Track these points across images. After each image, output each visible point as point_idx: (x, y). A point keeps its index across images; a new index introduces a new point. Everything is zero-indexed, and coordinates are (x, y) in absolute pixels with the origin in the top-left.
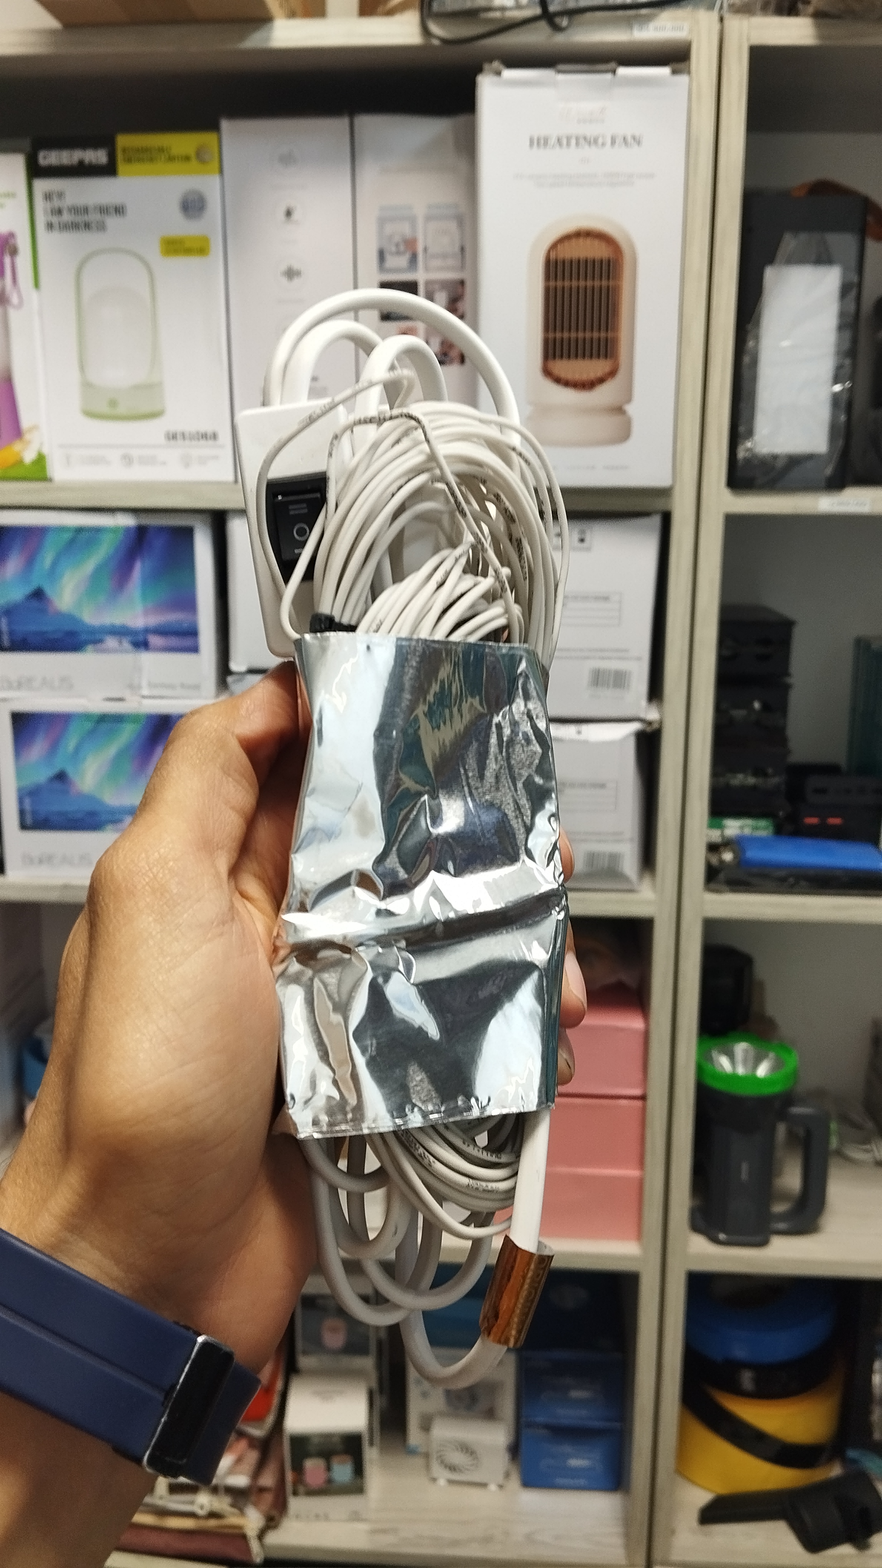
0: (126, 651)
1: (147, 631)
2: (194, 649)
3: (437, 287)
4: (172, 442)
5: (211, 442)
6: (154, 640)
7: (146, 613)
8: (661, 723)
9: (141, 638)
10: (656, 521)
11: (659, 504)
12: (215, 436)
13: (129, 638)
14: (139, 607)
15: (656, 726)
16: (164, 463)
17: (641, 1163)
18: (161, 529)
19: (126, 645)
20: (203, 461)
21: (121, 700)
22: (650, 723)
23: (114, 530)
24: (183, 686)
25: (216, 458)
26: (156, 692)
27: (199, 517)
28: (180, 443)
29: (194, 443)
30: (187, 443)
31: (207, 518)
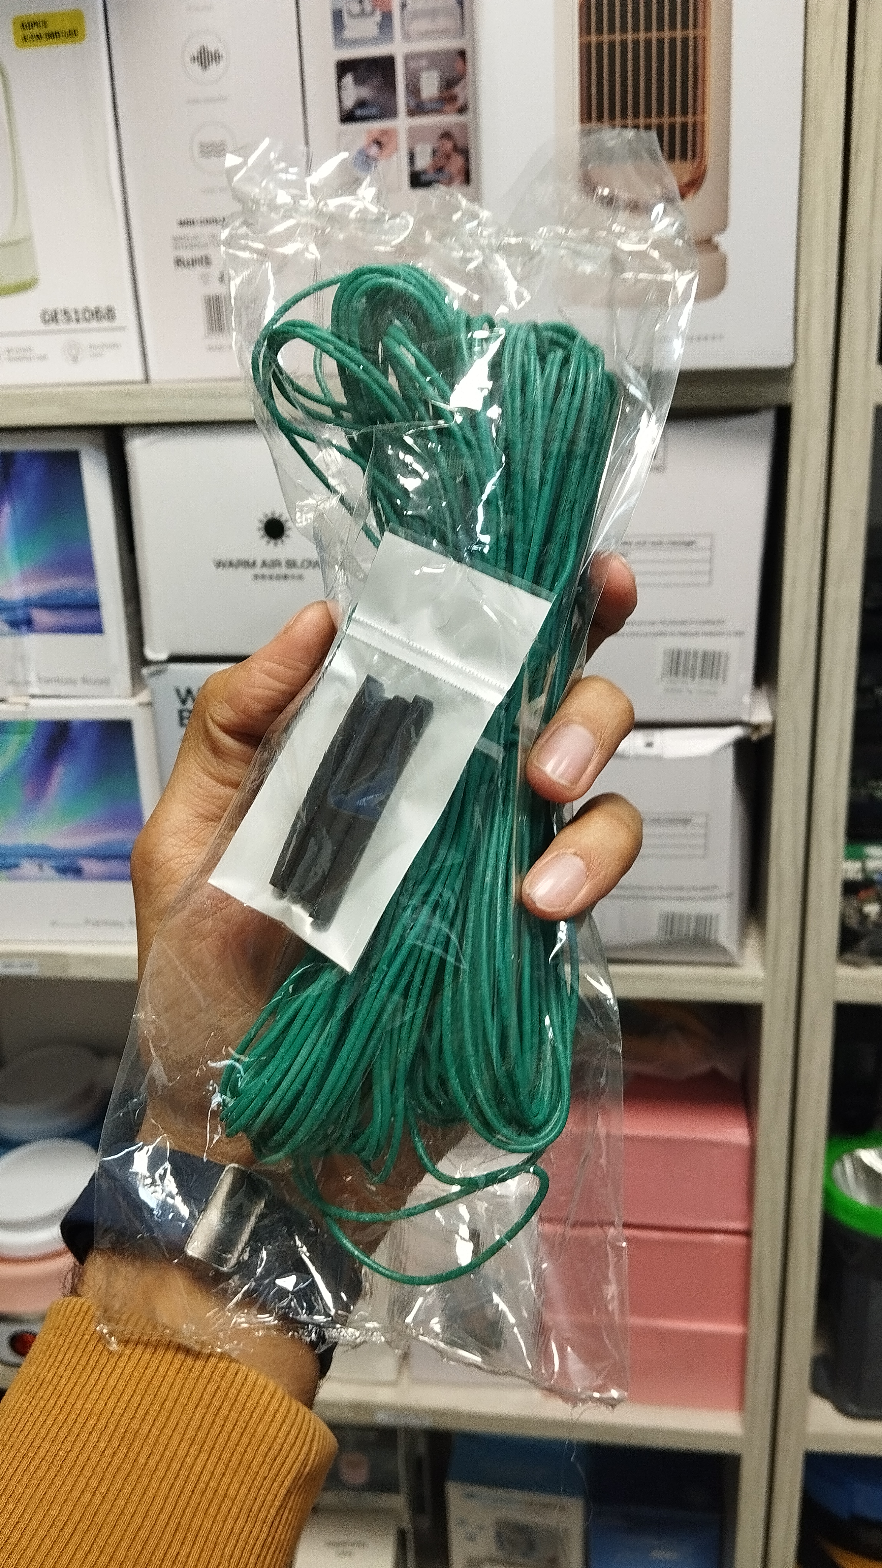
1: (28, 604)
2: (97, 629)
3: (424, 63)
4: (53, 326)
5: (105, 324)
6: (41, 616)
7: (25, 578)
8: (774, 726)
9: (20, 614)
10: (767, 420)
11: (773, 394)
12: (110, 314)
14: (14, 571)
15: (765, 732)
16: (43, 358)
17: (745, 1316)
18: (33, 456)
20: (96, 350)
22: (757, 727)
24: (85, 680)
25: (115, 346)
26: (49, 690)
27: (86, 436)
28: (63, 326)
29: (83, 325)
30: (73, 325)
31: (100, 437)
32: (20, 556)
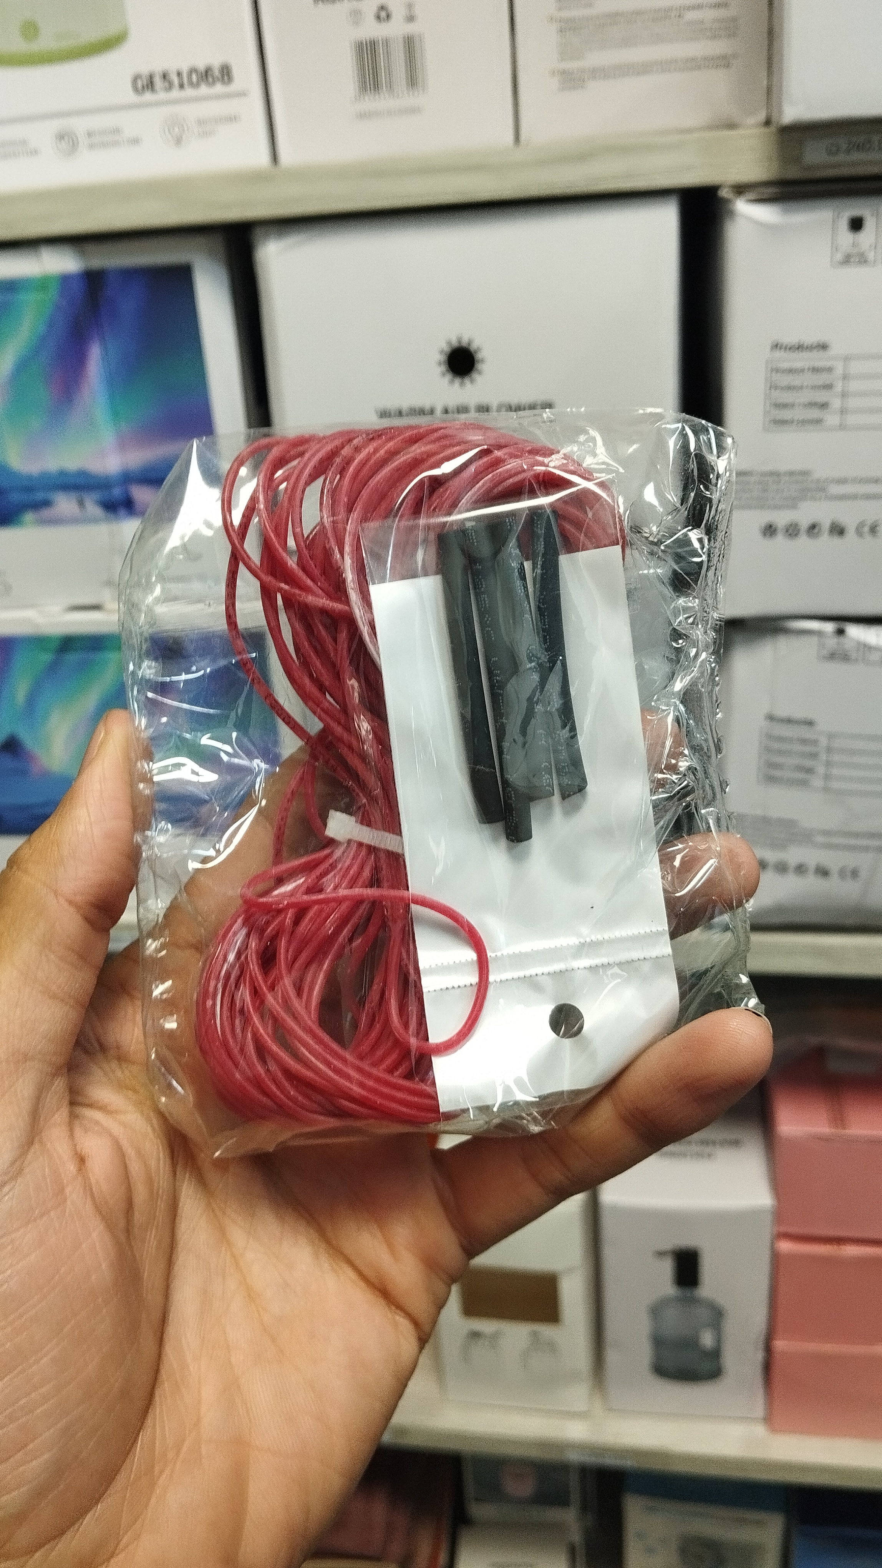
0: (94, 520)
1: (128, 478)
4: (148, 96)
5: (219, 88)
6: (144, 495)
7: (122, 445)
9: (117, 492)
12: (226, 73)
13: (96, 495)
14: (107, 434)
16: (135, 141)
18: (130, 274)
19: (93, 509)
20: (207, 127)
21: (96, 607)
23: (41, 284)
25: (232, 119)
27: (200, 240)
28: (162, 96)
29: (189, 92)
30: (176, 93)
31: (217, 242)
32: (115, 414)
